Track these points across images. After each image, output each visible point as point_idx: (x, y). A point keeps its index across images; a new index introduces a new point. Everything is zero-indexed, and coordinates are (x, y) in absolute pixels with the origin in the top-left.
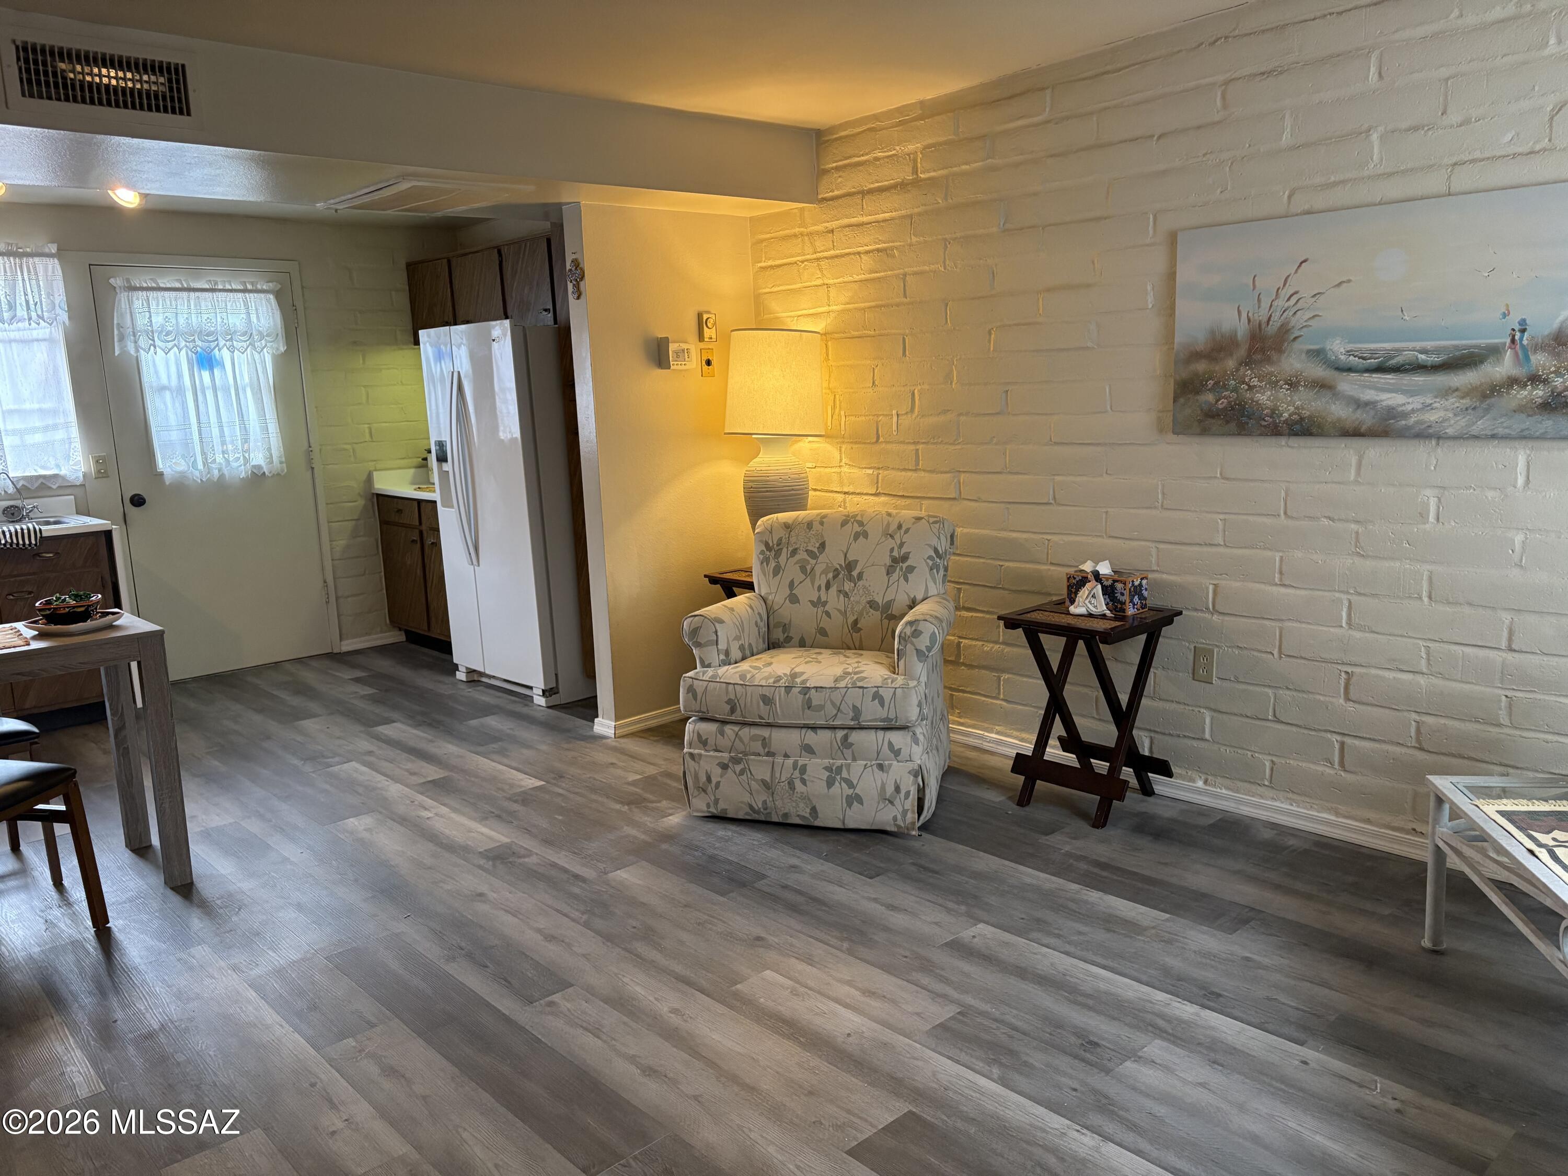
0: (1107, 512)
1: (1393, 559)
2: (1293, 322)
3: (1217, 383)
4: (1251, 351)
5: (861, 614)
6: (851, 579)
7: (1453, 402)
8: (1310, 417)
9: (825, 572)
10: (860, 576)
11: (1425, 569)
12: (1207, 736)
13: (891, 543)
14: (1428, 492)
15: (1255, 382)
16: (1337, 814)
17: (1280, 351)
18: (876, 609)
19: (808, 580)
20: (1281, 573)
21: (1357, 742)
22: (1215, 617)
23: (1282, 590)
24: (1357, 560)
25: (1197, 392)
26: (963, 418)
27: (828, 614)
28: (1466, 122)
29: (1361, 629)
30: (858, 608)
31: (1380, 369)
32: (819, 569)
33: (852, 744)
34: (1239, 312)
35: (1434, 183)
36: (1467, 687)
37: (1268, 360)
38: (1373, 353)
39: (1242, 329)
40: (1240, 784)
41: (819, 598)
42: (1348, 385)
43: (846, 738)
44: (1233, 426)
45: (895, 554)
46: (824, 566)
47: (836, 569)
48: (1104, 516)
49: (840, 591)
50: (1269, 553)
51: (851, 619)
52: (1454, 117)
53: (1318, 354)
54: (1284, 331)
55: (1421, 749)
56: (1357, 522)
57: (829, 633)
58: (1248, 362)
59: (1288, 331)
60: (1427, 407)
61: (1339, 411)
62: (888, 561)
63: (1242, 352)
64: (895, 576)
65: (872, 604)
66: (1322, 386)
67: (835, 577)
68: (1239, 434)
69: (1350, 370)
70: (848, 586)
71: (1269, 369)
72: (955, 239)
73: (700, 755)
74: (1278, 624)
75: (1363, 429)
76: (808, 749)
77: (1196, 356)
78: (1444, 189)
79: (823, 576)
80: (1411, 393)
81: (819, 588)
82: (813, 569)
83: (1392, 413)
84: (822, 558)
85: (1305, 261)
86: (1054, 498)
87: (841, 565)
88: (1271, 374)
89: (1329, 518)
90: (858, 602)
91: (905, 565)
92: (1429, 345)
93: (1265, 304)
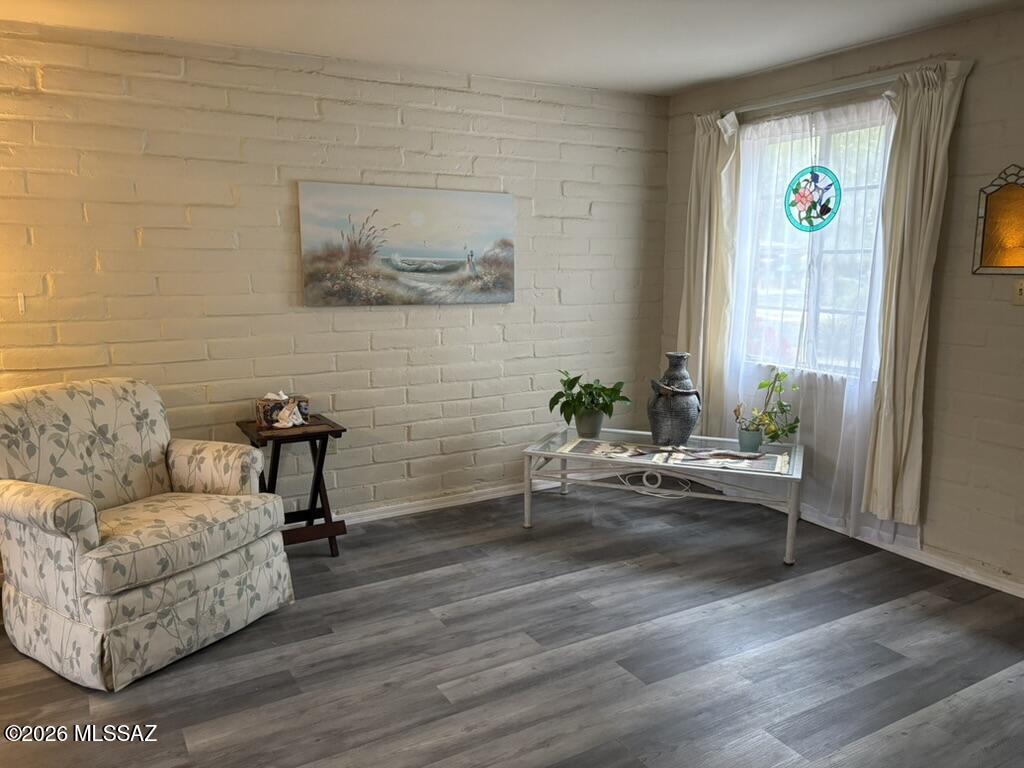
0: (254, 361)
1: (426, 364)
2: (373, 243)
3: (332, 275)
4: (352, 258)
5: (128, 469)
6: (108, 442)
7: (449, 287)
8: (387, 295)
9: (82, 440)
10: (115, 437)
11: (438, 367)
12: (336, 486)
13: (127, 406)
14: (438, 330)
15: (355, 275)
16: (410, 501)
17: (368, 259)
18: (139, 461)
19: (68, 451)
20: (371, 381)
21: (415, 461)
22: (335, 414)
23: (373, 390)
24: (409, 367)
25: (320, 281)
26: (109, 299)
27: (98, 477)
28: (440, 156)
29: (413, 402)
30: (124, 464)
31: (417, 270)
32: (74, 439)
33: (252, 556)
34: (343, 235)
35: (430, 181)
36: (457, 419)
37: (361, 263)
38: (414, 262)
39: (345, 245)
40: (357, 506)
41: (85, 465)
42: (403, 278)
43: (247, 552)
44: (344, 301)
45: (137, 412)
46: (77, 436)
47: (91, 436)
48: (252, 364)
49: (102, 454)
50: (363, 371)
51: (120, 476)
52: (435, 152)
53: (387, 261)
54: (369, 247)
55: (443, 454)
56: (407, 348)
57: (103, 492)
58: (350, 263)
59: (370, 248)
60: (439, 290)
61: (400, 292)
62: (134, 420)
63: (346, 258)
64: (145, 430)
65: (134, 458)
66: (392, 279)
67: (92, 443)
68: (348, 305)
69: (403, 270)
70: (107, 448)
71: (361, 268)
72: (89, 152)
73: (126, 628)
74: (371, 410)
75: (412, 301)
76: (225, 574)
77: (317, 259)
78: (434, 185)
79: (81, 445)
80: (432, 283)
81: (82, 457)
82: (68, 441)
83: (424, 293)
84: (71, 428)
85: (376, 210)
86: (209, 355)
87: (93, 432)
88: (363, 271)
89: (395, 348)
90: (122, 460)
91: (148, 420)
92: (437, 259)
93: (357, 231)
